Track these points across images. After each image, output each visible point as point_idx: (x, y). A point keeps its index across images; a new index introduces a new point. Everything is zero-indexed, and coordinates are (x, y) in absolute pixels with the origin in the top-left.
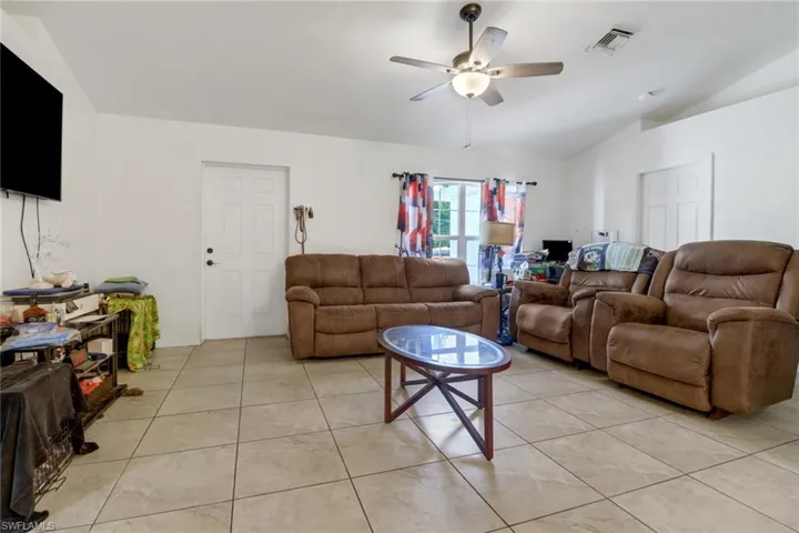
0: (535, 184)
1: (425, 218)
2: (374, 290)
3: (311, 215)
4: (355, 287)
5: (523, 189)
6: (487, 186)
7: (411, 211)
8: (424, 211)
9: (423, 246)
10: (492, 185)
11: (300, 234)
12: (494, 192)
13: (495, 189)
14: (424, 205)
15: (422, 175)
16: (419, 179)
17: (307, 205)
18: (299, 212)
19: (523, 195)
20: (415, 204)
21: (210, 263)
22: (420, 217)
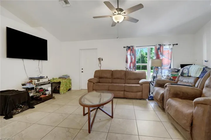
0: (177, 44)
1: (133, 59)
2: (115, 80)
3: (102, 60)
4: (110, 78)
5: (171, 46)
6: (156, 47)
7: (129, 57)
8: (133, 57)
9: (133, 67)
10: (158, 47)
11: (100, 65)
12: (159, 49)
13: (159, 48)
14: (133, 55)
15: (132, 46)
16: (131, 48)
17: (101, 57)
18: (99, 59)
19: (172, 49)
20: (130, 55)
21: (82, 72)
22: (132, 59)
